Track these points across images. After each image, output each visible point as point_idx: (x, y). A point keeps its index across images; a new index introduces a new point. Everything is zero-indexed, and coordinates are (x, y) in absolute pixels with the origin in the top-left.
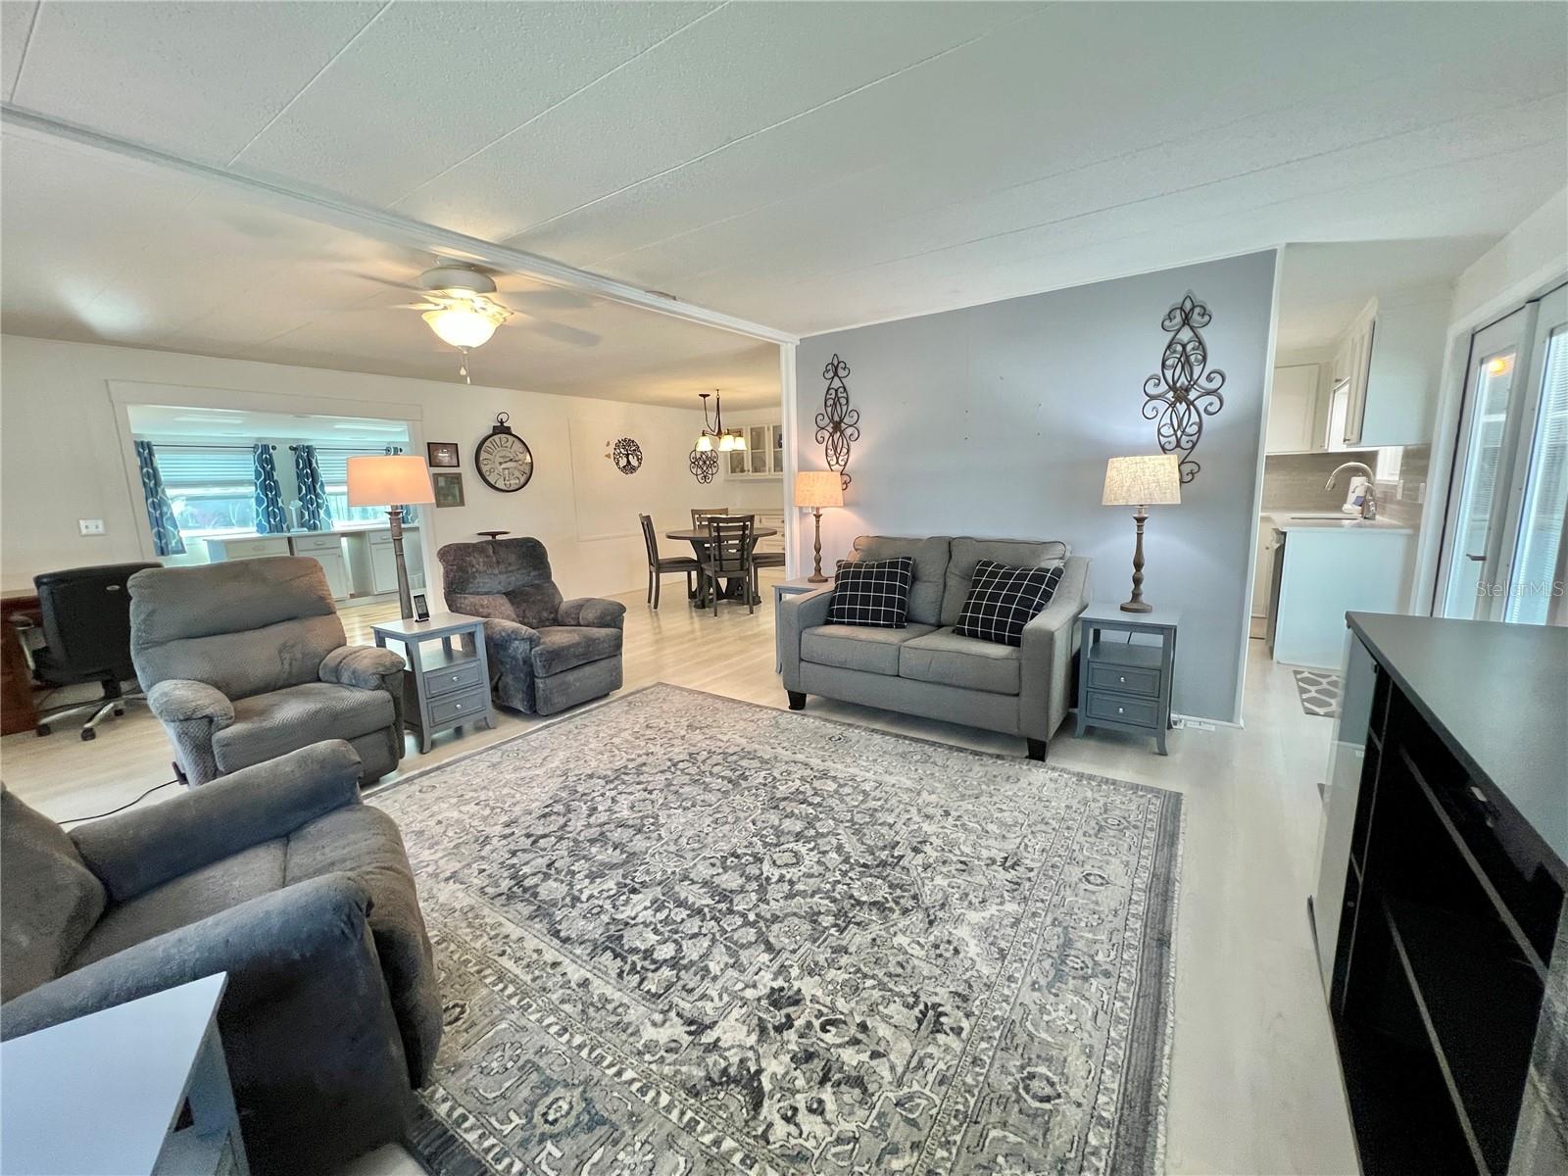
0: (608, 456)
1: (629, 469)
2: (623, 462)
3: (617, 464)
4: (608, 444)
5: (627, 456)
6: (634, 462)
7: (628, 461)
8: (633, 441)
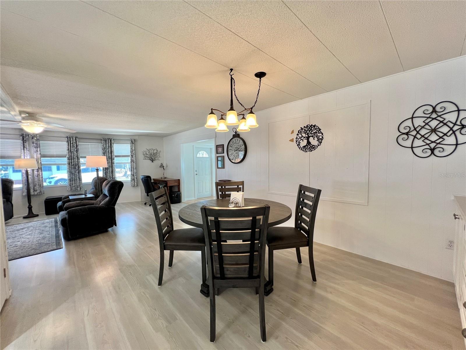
0: (292, 140)
1: (309, 147)
2: (304, 143)
3: (299, 145)
4: (293, 132)
5: (308, 138)
6: (314, 141)
7: (309, 143)
8: (314, 126)
